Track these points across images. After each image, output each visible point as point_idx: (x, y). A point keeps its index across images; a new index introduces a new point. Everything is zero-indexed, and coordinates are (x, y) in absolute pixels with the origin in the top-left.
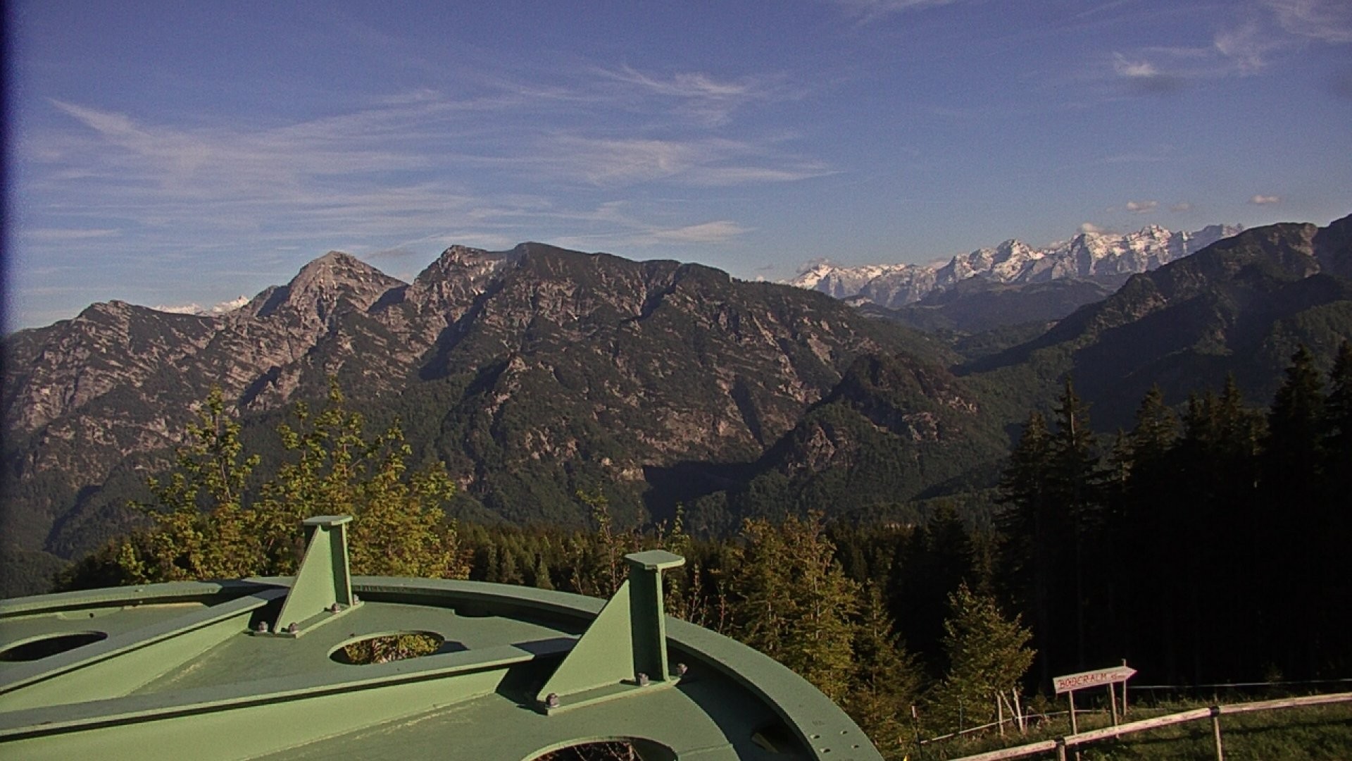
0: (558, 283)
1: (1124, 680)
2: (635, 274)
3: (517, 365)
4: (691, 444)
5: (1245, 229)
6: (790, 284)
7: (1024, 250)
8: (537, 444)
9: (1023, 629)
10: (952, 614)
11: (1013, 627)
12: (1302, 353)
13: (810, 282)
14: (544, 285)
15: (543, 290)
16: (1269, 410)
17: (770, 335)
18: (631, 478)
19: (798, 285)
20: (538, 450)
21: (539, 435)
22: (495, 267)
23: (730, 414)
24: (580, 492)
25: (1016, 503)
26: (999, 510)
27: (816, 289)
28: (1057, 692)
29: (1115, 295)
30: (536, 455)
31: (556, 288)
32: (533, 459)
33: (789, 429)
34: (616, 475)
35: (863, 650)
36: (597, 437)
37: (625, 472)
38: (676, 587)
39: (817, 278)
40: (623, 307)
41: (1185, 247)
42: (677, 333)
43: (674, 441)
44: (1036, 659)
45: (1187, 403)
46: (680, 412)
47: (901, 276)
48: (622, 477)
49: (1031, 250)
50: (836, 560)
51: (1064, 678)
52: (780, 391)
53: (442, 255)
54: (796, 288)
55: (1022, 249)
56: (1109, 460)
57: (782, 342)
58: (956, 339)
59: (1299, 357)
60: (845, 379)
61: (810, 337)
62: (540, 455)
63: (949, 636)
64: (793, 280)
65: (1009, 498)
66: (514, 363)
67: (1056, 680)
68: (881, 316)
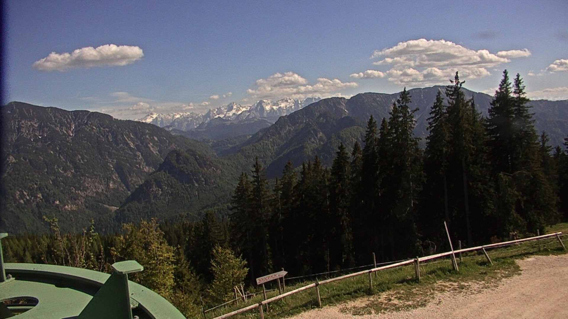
0: (30, 121)
1: (284, 276)
2: (68, 117)
3: (11, 160)
4: (97, 193)
5: (322, 99)
6: (140, 121)
8: (22, 196)
9: (243, 260)
10: (213, 257)
11: (239, 260)
12: (342, 146)
13: (149, 120)
14: (23, 122)
15: (23, 124)
16: (331, 168)
17: (132, 144)
18: (69, 209)
19: (144, 121)
20: (23, 199)
21: (23, 192)
23: (114, 178)
24: (45, 217)
25: (238, 210)
26: (231, 212)
27: (151, 123)
28: (258, 284)
29: (274, 125)
30: (22, 201)
31: (29, 123)
32: (20, 203)
33: (141, 183)
34: (62, 208)
35: (178, 276)
36: (52, 191)
37: (66, 207)
38: (92, 257)
39: (152, 118)
40: (63, 132)
41: (300, 106)
42: (89, 143)
43: (89, 191)
44: (249, 272)
45: (302, 166)
46: (91, 178)
47: (188, 117)
48: (65, 209)
49: (241, 106)
50: (164, 239)
51: (260, 278)
52: (137, 167)
54: (143, 123)
55: (237, 106)
56: (273, 190)
57: (137, 146)
58: (211, 143)
59: (341, 148)
60: (165, 160)
61: (150, 144)
62: (24, 201)
63: (213, 266)
64: (141, 119)
65: (235, 208)
66: (9, 159)
67: (257, 279)
68: (179, 134)
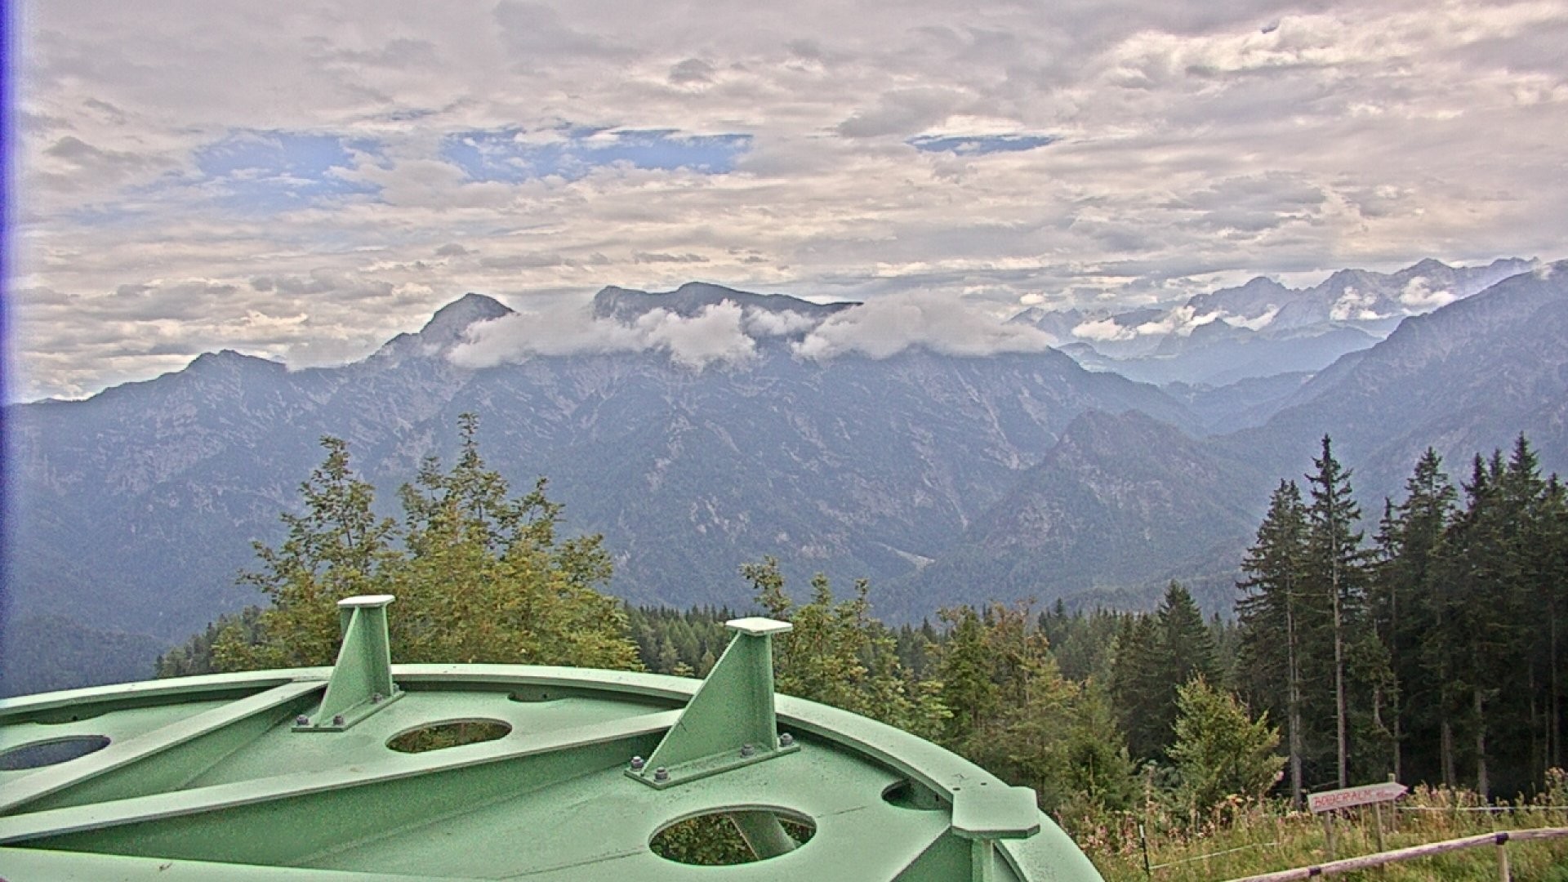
1: (1393, 797)
3: (681, 425)
4: (881, 517)
8: (703, 517)
17: (974, 391)
18: (811, 555)
20: (705, 523)
21: (705, 504)
23: (927, 482)
25: (1264, 588)
26: (1243, 595)
28: (1313, 811)
29: (1384, 342)
30: (702, 529)
32: (698, 532)
33: (996, 499)
34: (794, 551)
36: (772, 509)
37: (805, 548)
43: (862, 512)
45: (1471, 471)
46: (869, 480)
48: (801, 555)
51: (1320, 795)
52: (986, 455)
53: (596, 298)
56: (1375, 538)
57: (989, 398)
58: (1193, 394)
60: (1062, 439)
61: (1021, 393)
62: (707, 527)
66: (677, 422)
67: (1311, 797)
68: (1105, 368)
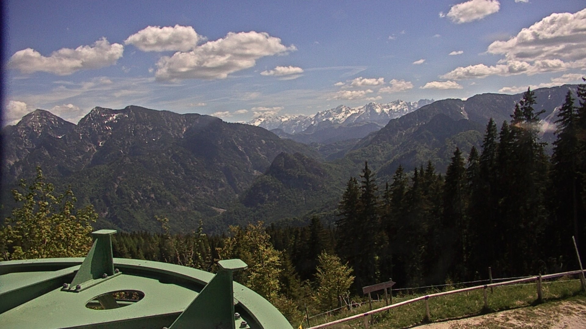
0: (145, 124)
1: (391, 286)
2: (180, 120)
3: (127, 161)
4: (206, 195)
5: (435, 100)
6: (248, 124)
7: (347, 109)
9: (349, 268)
10: (318, 263)
11: (345, 267)
12: (458, 151)
13: (257, 124)
14: (138, 125)
15: (138, 127)
16: (445, 174)
17: (240, 146)
18: (180, 210)
19: (252, 124)
20: (137, 199)
22: (116, 117)
23: (223, 181)
24: (157, 216)
25: (346, 216)
26: (338, 218)
27: (259, 126)
29: (384, 128)
30: (137, 201)
31: (144, 127)
32: (135, 203)
34: (172, 209)
35: (283, 280)
36: (163, 193)
37: (177, 207)
38: (200, 257)
39: (260, 121)
40: (175, 135)
41: (412, 108)
43: (198, 193)
44: (355, 280)
45: (413, 173)
47: (296, 121)
48: (175, 210)
49: (350, 109)
50: (270, 242)
52: (244, 171)
53: (91, 111)
54: (251, 125)
55: (346, 109)
56: (383, 197)
57: (245, 149)
58: (319, 147)
59: (457, 153)
60: (272, 164)
61: (257, 147)
62: (138, 201)
63: (319, 272)
64: (249, 122)
65: (342, 214)
68: (287, 138)
